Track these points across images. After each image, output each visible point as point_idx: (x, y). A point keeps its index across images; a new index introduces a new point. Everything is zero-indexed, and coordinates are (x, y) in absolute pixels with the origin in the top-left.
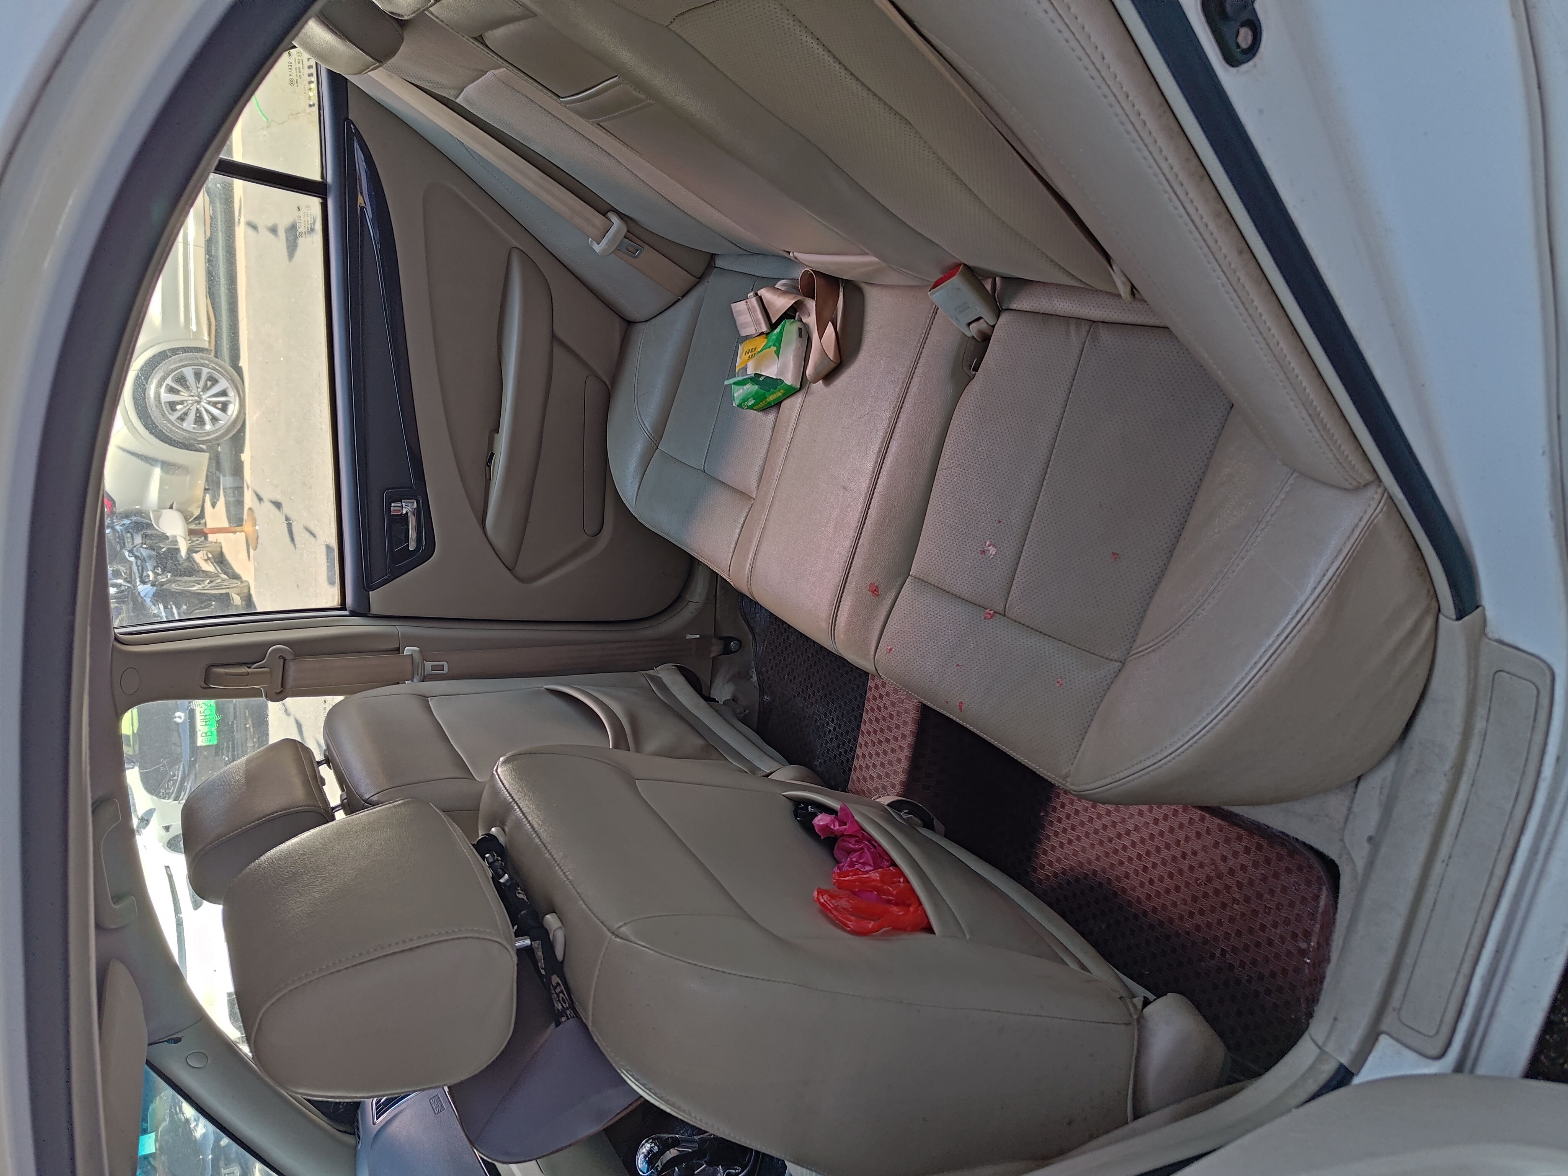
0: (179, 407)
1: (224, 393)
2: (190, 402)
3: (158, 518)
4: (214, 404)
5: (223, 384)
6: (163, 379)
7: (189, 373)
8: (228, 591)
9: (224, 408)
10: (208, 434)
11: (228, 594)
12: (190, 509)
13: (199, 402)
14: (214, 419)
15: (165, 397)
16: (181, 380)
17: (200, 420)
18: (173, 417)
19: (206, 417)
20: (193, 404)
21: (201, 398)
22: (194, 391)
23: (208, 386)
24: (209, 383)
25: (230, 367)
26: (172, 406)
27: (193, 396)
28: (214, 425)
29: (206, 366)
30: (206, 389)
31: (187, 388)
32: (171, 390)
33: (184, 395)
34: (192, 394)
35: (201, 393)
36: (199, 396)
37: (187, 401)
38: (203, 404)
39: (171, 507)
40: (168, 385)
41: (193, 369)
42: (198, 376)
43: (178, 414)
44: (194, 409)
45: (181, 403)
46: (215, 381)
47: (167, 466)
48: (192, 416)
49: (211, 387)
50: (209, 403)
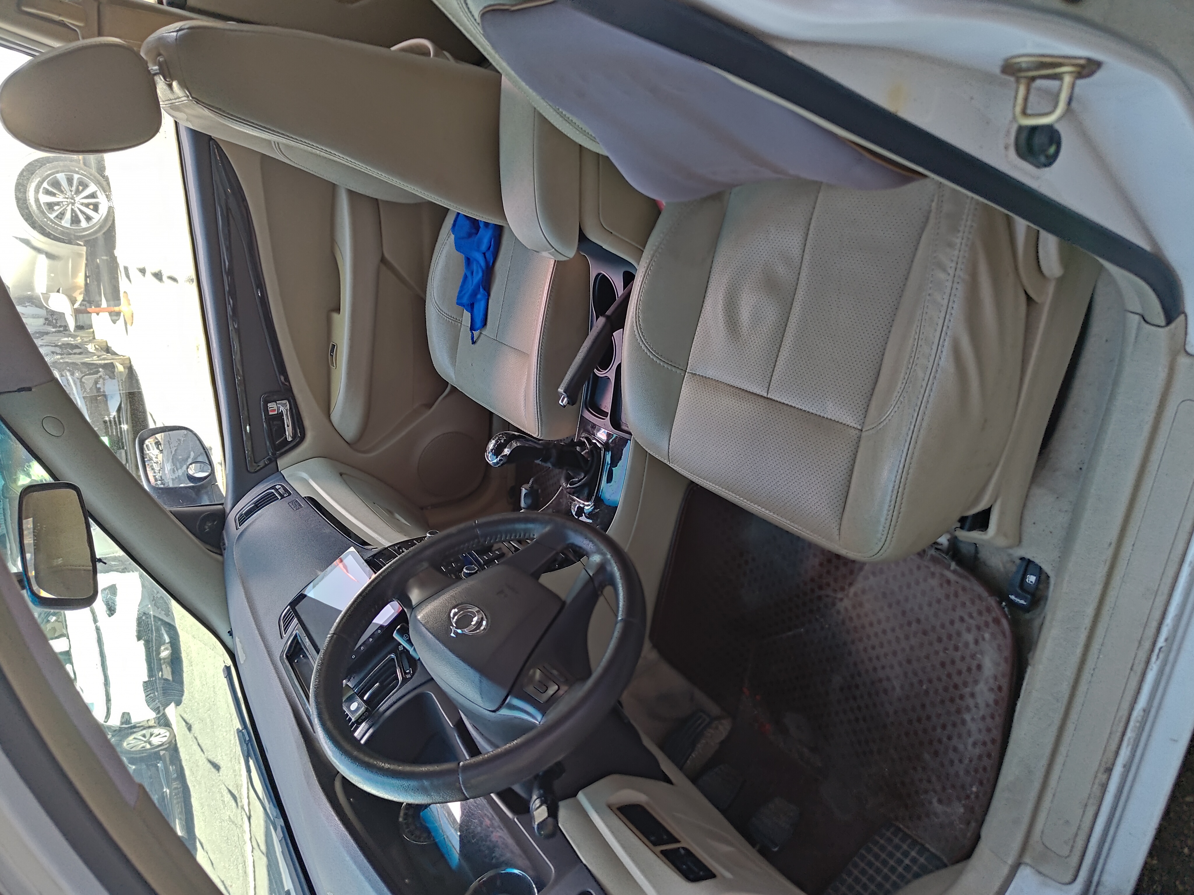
0: (56, 208)
1: (93, 196)
2: (66, 203)
3: (47, 300)
4: (87, 205)
5: (92, 188)
6: (41, 183)
7: (61, 177)
8: (112, 361)
9: (96, 208)
10: (85, 229)
11: (112, 363)
12: (74, 295)
13: (73, 204)
14: (88, 218)
15: (44, 199)
16: (56, 184)
17: (75, 220)
18: (52, 216)
19: (81, 217)
20: (68, 205)
21: (75, 201)
22: (69, 194)
23: (80, 190)
24: (81, 188)
25: (97, 174)
26: (51, 206)
27: (67, 198)
28: (88, 223)
29: (78, 173)
30: (78, 192)
31: (62, 192)
32: (48, 192)
33: (60, 198)
34: (67, 196)
35: (75, 196)
36: (73, 198)
37: (62, 202)
38: (76, 205)
39: (58, 291)
40: (44, 188)
41: (65, 175)
42: (70, 181)
43: (55, 214)
44: (69, 209)
45: (58, 204)
46: (86, 186)
47: (50, 256)
48: (68, 215)
49: (83, 190)
50: (82, 204)
